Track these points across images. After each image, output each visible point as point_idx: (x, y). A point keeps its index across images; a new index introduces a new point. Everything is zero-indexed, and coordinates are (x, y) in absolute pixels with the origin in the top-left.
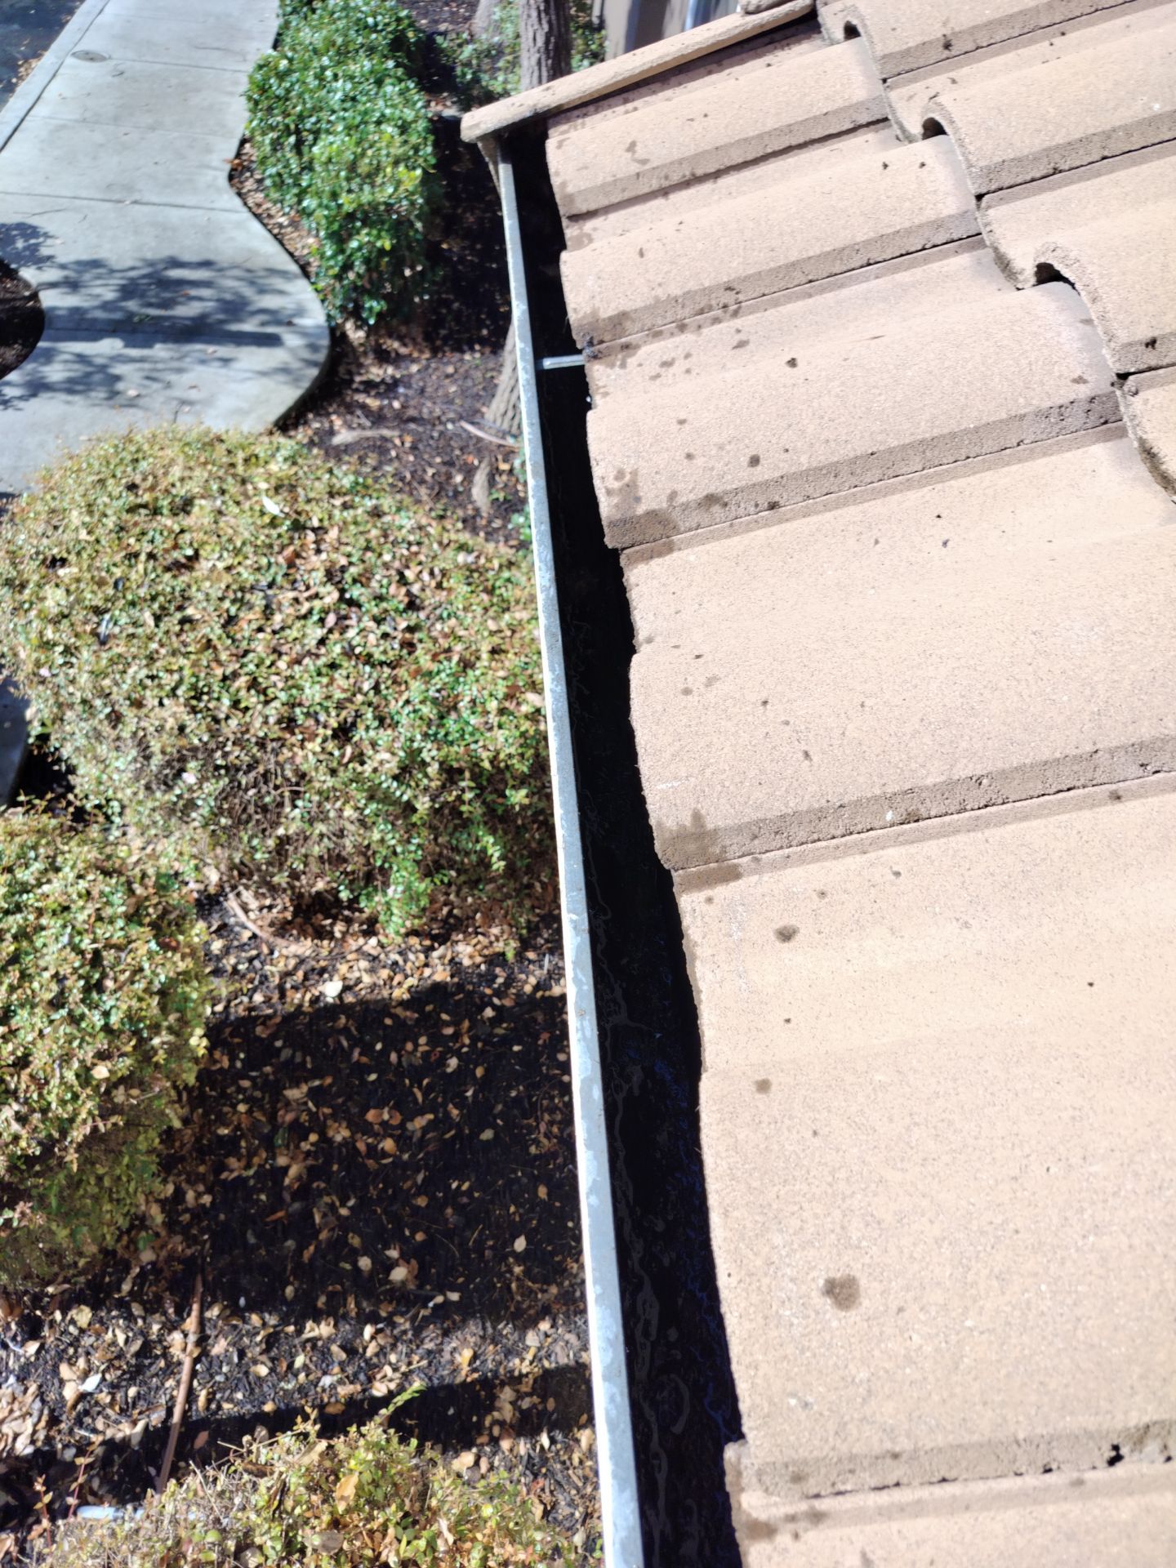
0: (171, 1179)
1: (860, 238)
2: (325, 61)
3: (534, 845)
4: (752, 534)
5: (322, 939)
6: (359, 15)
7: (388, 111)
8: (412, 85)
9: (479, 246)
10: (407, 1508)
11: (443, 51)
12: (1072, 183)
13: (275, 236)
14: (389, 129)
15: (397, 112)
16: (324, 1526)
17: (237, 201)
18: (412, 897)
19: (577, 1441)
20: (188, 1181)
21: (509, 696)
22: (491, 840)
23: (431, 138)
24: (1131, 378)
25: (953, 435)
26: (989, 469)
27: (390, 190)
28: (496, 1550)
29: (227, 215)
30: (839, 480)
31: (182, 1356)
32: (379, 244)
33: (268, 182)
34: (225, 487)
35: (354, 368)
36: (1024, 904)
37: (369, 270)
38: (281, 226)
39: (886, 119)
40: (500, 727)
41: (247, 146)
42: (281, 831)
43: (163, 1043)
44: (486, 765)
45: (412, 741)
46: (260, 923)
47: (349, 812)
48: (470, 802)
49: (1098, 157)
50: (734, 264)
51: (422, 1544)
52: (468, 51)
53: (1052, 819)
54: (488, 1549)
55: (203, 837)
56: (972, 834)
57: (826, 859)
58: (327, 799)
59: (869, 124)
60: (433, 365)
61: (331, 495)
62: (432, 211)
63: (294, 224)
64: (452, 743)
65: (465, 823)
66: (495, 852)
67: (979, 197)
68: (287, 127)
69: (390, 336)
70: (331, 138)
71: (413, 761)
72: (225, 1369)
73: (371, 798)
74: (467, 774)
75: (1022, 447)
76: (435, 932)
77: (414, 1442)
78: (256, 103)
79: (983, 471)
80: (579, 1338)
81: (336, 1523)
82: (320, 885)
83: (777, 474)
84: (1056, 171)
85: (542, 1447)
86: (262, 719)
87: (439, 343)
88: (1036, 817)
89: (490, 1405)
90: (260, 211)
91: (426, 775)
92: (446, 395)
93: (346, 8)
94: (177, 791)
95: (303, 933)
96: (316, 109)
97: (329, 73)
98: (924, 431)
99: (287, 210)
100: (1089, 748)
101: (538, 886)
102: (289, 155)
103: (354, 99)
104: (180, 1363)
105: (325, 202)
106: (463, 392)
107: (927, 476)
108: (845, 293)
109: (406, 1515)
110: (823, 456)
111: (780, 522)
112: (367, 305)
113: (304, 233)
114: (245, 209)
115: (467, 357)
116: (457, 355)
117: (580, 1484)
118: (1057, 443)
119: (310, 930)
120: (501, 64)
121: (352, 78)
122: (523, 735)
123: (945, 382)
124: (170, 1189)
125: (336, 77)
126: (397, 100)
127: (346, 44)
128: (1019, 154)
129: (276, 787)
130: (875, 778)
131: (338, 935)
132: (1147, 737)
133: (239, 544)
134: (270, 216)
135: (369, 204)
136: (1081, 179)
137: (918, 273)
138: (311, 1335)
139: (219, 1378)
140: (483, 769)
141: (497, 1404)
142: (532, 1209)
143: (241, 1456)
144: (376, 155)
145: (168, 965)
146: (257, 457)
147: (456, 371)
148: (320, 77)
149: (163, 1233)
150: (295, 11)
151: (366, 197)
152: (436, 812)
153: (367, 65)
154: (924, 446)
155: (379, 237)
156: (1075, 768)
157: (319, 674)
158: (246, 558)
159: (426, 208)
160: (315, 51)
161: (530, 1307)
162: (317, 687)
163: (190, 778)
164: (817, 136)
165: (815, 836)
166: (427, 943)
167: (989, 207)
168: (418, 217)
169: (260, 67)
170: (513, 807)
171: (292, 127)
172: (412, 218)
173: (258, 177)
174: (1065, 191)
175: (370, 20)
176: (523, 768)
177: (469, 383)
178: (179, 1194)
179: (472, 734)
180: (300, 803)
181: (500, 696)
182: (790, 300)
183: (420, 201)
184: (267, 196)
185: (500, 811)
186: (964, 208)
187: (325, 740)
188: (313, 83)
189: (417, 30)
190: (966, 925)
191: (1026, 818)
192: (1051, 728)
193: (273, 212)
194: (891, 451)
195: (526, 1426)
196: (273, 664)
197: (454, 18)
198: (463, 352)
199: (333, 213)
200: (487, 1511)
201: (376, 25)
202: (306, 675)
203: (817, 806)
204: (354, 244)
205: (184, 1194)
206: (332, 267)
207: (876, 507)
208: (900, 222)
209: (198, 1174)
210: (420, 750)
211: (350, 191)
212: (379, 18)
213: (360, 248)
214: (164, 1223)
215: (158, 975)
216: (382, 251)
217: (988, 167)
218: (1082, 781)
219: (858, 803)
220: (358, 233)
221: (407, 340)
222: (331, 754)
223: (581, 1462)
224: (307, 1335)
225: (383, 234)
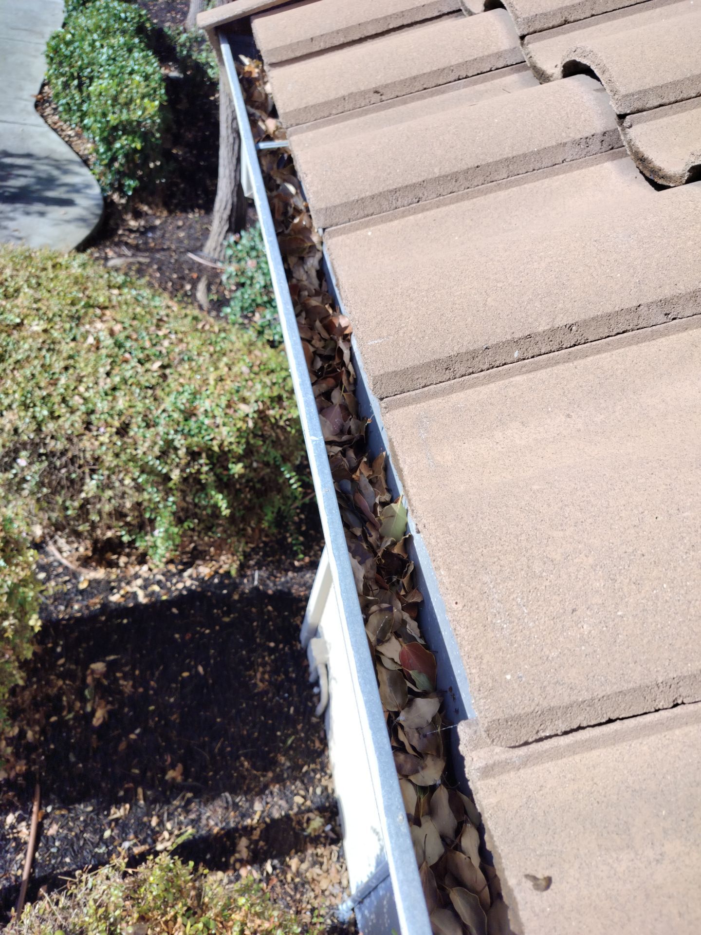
0: (16, 724)
1: (453, 62)
2: (95, 36)
3: (246, 503)
4: (406, 219)
5: (112, 567)
6: (116, 12)
7: (136, 68)
8: (150, 53)
9: (195, 152)
10: (189, 904)
11: (168, 36)
12: (575, 30)
13: (67, 142)
14: (137, 78)
15: (142, 69)
16: (135, 921)
17: (41, 121)
18: (169, 537)
19: (289, 867)
20: (28, 724)
21: (229, 406)
22: (220, 496)
23: (164, 84)
24: (628, 117)
25: (525, 155)
26: (546, 177)
27: (140, 113)
28: (249, 925)
29: (34, 128)
30: (458, 184)
31: (27, 838)
32: (133, 146)
33: (61, 109)
34: (40, 281)
35: (119, 222)
36: (602, 401)
37: (127, 161)
38: (70, 136)
39: (460, 10)
40: (224, 425)
41: (46, 88)
42: (83, 495)
43: (11, 625)
44: (216, 449)
45: (168, 434)
46: (70, 559)
47: (127, 481)
48: (207, 473)
49: (589, 15)
50: (379, 77)
51: (200, 926)
52: (183, 37)
53: (614, 352)
54: (243, 924)
55: (32, 503)
56: (566, 364)
57: (477, 386)
58: (114, 473)
59: (449, 13)
60: (169, 221)
61: (110, 287)
62: (165, 129)
63: (79, 135)
64: (193, 436)
65: (203, 487)
66: (223, 504)
67: (522, 38)
68: (72, 74)
69: (142, 202)
70: (101, 81)
71: (169, 447)
72: (57, 844)
73: (142, 472)
74: (204, 455)
75: (565, 163)
76: (185, 560)
77: (191, 863)
78: (52, 59)
79: (543, 178)
80: (287, 802)
81: (142, 918)
82: (109, 534)
83: (420, 180)
84: (566, 22)
85: (267, 873)
86: (71, 422)
87: (172, 207)
88: (605, 351)
89: (233, 850)
90: (56, 127)
91: (177, 456)
92: (178, 238)
93: (107, 7)
94: (14, 471)
95: (100, 563)
96: (90, 64)
97: (98, 44)
98: (508, 153)
99: (73, 126)
100: (636, 304)
101: (249, 530)
102: (74, 92)
103: (114, 59)
104: (26, 843)
105: (98, 118)
106: (189, 237)
107: (511, 181)
108: (445, 96)
109: (189, 909)
110: (447, 169)
111: (423, 210)
112: (127, 183)
113: (85, 141)
114: (46, 126)
115: (191, 216)
116: (184, 215)
117: (292, 893)
118: (585, 161)
119: (104, 562)
120: (204, 47)
121: (112, 47)
122: (239, 430)
123: (518, 124)
124: (16, 730)
125: (102, 46)
126: (141, 61)
127: (108, 27)
128: (545, 11)
129: (80, 467)
130: (507, 329)
131: (122, 564)
132: (668, 296)
133: (51, 316)
134: (63, 130)
135: (127, 120)
136: (580, 28)
137: (488, 85)
138: (115, 816)
139: (54, 850)
140: (213, 451)
141: (238, 849)
142: (254, 726)
143: (75, 883)
144: (130, 92)
145: (13, 575)
146: (61, 265)
147: (184, 224)
148: (92, 45)
149: (12, 759)
150: (75, 9)
151: (124, 117)
152: (185, 480)
153: (122, 40)
154: (508, 161)
155: (133, 141)
156: (627, 317)
157: (106, 394)
158: (56, 324)
159: (162, 126)
160: (89, 30)
161: (255, 787)
162: (105, 402)
163: (22, 462)
164: (418, 19)
165: (471, 370)
166: (180, 567)
167: (529, 43)
168: (158, 131)
169: (54, 38)
170: (233, 475)
171: (76, 74)
172: (154, 131)
173: (54, 106)
174: (572, 34)
175: (123, 15)
176: (240, 450)
177: (192, 231)
178: (22, 734)
179: (206, 430)
180: (95, 476)
181: (223, 405)
182: (413, 100)
183: (158, 121)
184: (60, 117)
185: (225, 479)
186: (513, 46)
187: (111, 436)
188: (88, 49)
189: (152, 24)
190: (569, 416)
191: (599, 352)
192: (612, 293)
193: (65, 127)
194: (488, 165)
195: (257, 859)
196: (76, 388)
197: (173, 20)
198: (187, 212)
199: (104, 125)
200: (242, 901)
201: (126, 18)
202: (97, 396)
203: (471, 348)
204: (118, 145)
205: (26, 733)
206: (103, 159)
207: (480, 201)
208: (477, 54)
209: (35, 720)
210: (173, 440)
211: (114, 113)
212: (128, 14)
213: (122, 147)
214: (12, 753)
215: (6, 582)
216: (135, 150)
217: (527, 18)
218: (631, 326)
219: (497, 346)
220: (120, 138)
221: (153, 206)
222: (115, 444)
223: (293, 880)
224: (111, 817)
225: (136, 139)
